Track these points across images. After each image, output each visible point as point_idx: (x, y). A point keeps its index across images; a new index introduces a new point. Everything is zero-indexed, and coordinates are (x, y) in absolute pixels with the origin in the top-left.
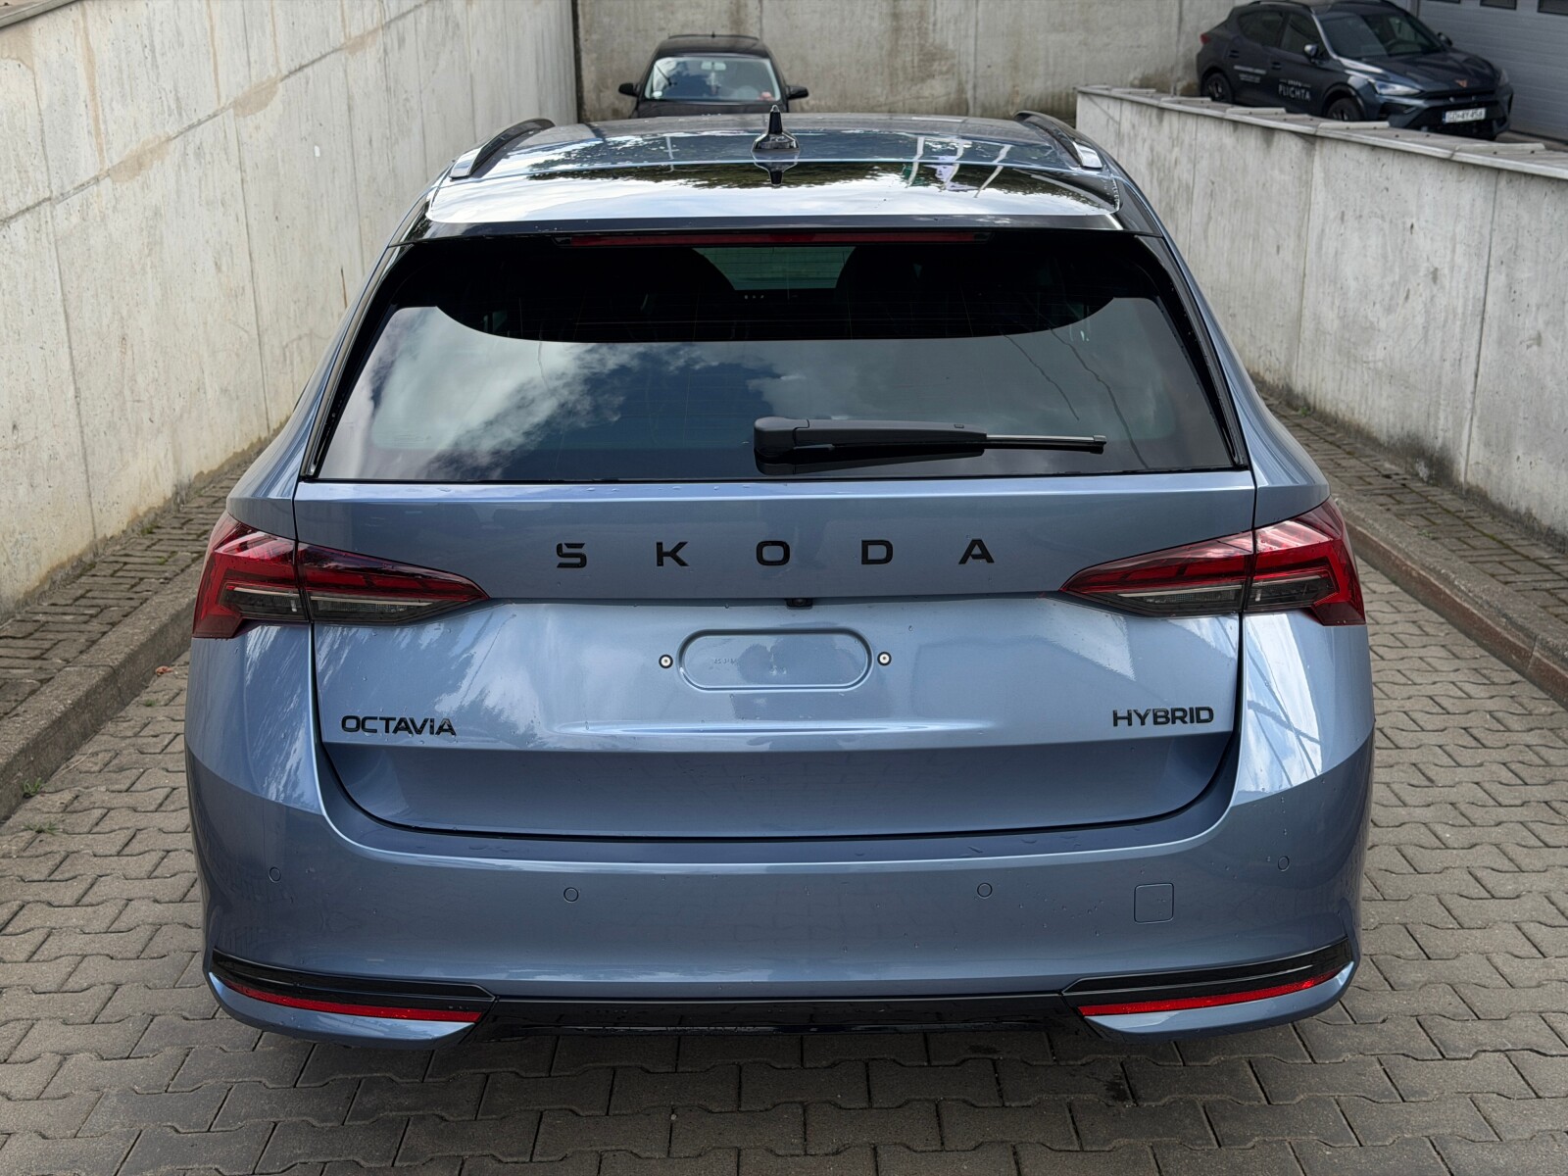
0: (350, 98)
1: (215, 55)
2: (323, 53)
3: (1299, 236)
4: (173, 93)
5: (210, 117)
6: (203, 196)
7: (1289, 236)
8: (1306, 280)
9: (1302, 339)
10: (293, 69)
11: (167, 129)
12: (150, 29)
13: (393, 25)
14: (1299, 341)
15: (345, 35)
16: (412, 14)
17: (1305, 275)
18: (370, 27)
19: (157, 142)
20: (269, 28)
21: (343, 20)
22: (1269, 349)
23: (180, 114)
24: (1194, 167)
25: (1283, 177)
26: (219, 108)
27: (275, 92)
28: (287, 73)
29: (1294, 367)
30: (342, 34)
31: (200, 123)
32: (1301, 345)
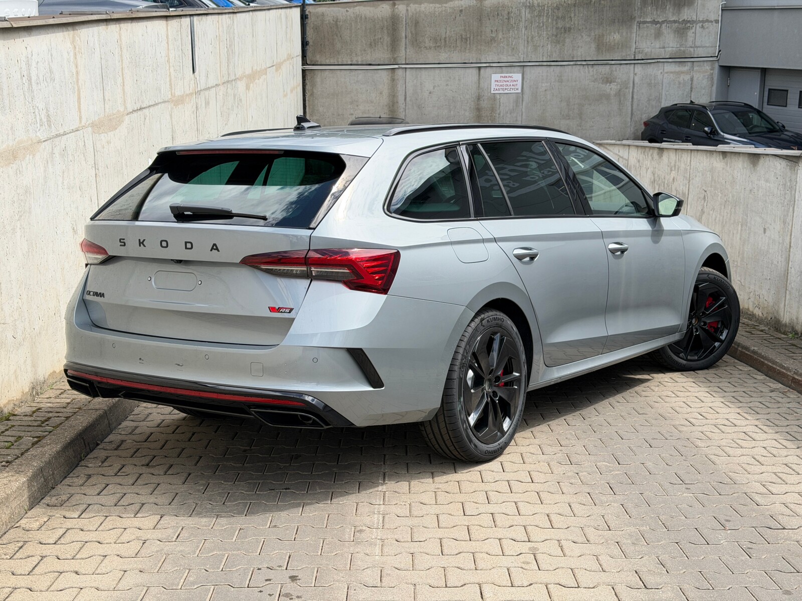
0: (173, 131)
1: (79, 90)
2: (157, 102)
3: (784, 222)
4: (45, 111)
5: (73, 131)
6: (65, 183)
7: (775, 222)
8: (791, 250)
9: (789, 288)
10: (136, 109)
11: (38, 134)
12: (28, 65)
13: (202, 93)
14: (786, 289)
15: (171, 95)
16: (214, 88)
17: (790, 246)
18: (188, 92)
19: (30, 142)
20: (119, 80)
21: (171, 85)
22: (757, 294)
23: (50, 126)
24: (689, 182)
25: (768, 184)
26: (80, 125)
27: (123, 122)
28: (131, 111)
29: (782, 306)
30: (170, 92)
31: (65, 134)
32: (788, 292)
